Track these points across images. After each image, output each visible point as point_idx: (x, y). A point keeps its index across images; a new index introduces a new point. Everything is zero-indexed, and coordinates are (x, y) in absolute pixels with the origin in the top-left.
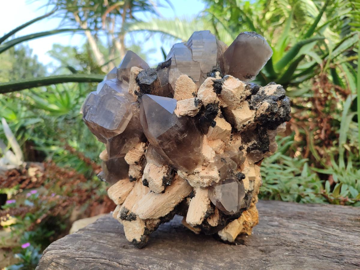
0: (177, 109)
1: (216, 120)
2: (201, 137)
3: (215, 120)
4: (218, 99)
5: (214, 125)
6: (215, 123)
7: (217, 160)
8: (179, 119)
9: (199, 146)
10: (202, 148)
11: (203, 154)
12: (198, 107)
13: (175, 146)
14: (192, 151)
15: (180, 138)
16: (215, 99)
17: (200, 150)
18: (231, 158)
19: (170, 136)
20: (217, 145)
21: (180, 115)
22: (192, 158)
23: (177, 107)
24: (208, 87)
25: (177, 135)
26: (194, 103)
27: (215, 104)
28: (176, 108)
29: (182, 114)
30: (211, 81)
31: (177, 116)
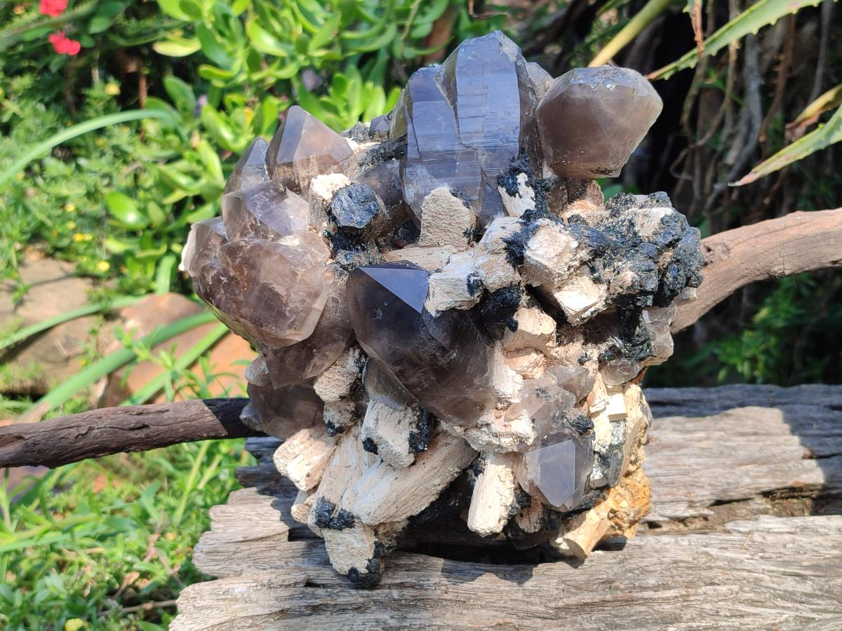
0: (431, 297)
1: (518, 315)
2: (488, 348)
3: (515, 317)
4: (518, 277)
5: (514, 327)
6: (517, 324)
7: (527, 395)
8: (436, 320)
9: (484, 370)
10: (492, 373)
11: (496, 388)
12: (476, 295)
13: (433, 378)
14: (471, 384)
15: (443, 361)
16: (510, 280)
17: (488, 380)
18: (559, 385)
19: (421, 359)
20: (526, 364)
21: (438, 312)
22: (472, 397)
23: (431, 292)
24: (494, 253)
25: (434, 355)
26: (466, 287)
27: (511, 287)
28: (428, 294)
29: (443, 308)
30: (501, 241)
31: (431, 316)
